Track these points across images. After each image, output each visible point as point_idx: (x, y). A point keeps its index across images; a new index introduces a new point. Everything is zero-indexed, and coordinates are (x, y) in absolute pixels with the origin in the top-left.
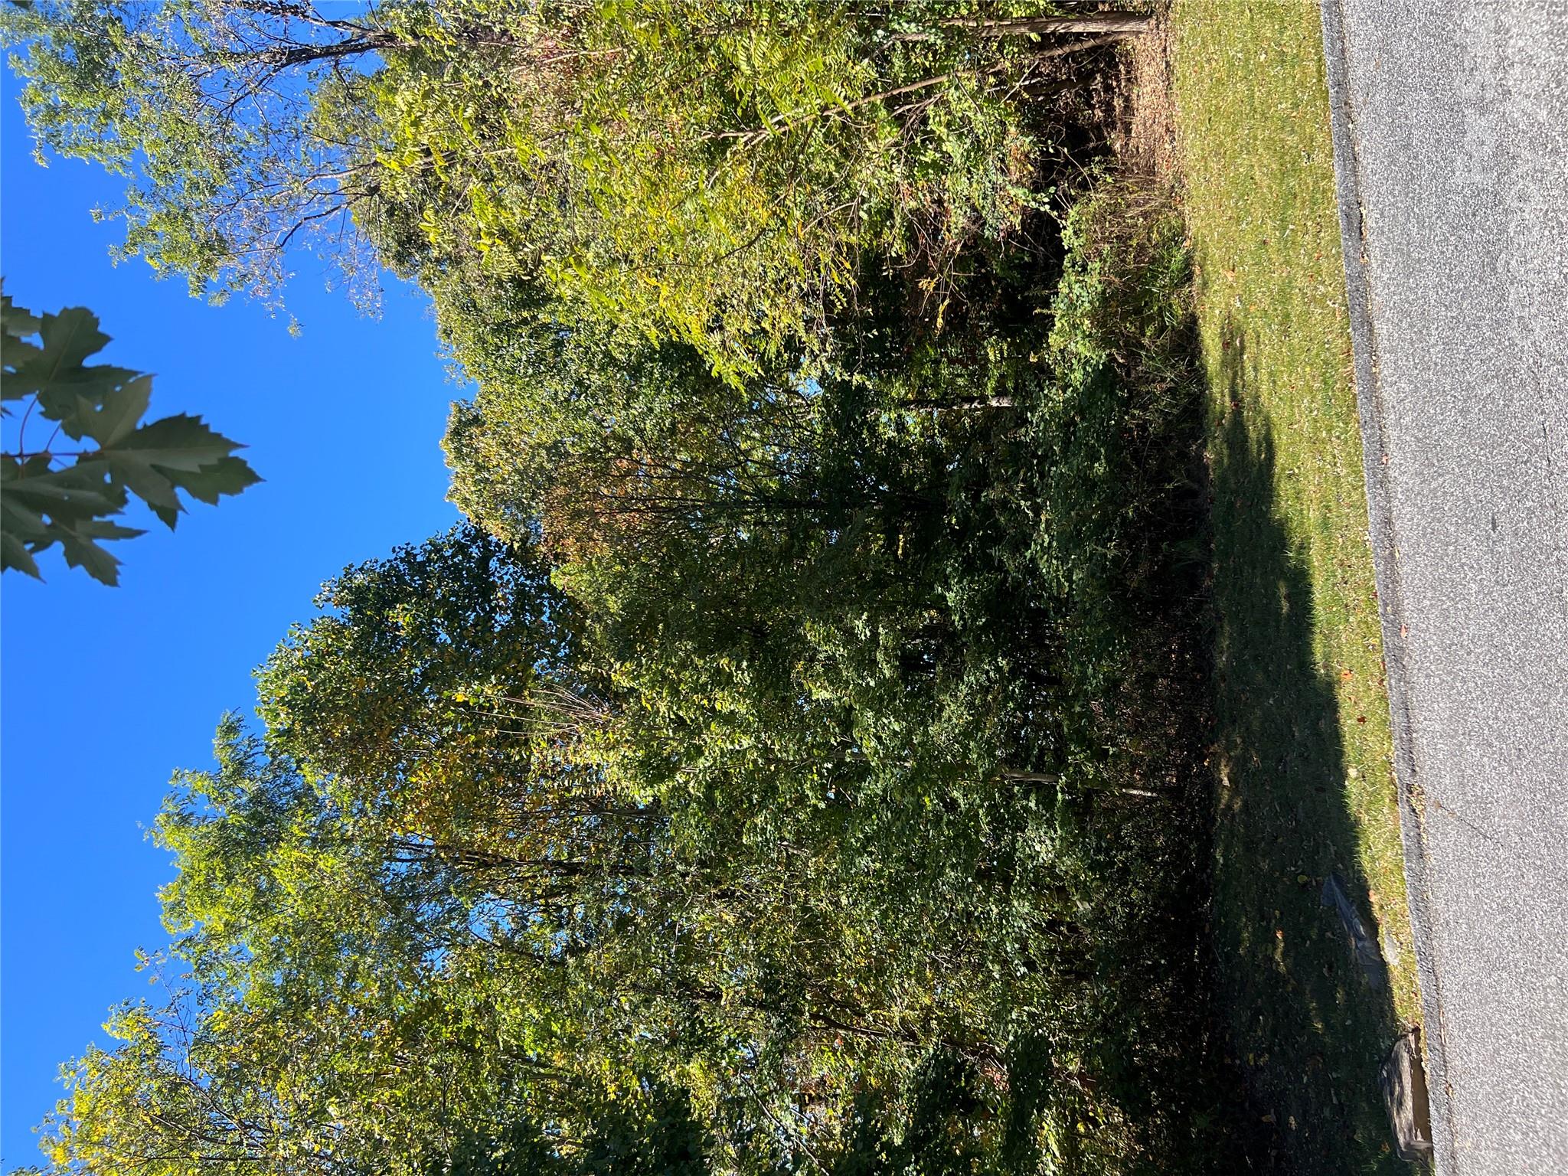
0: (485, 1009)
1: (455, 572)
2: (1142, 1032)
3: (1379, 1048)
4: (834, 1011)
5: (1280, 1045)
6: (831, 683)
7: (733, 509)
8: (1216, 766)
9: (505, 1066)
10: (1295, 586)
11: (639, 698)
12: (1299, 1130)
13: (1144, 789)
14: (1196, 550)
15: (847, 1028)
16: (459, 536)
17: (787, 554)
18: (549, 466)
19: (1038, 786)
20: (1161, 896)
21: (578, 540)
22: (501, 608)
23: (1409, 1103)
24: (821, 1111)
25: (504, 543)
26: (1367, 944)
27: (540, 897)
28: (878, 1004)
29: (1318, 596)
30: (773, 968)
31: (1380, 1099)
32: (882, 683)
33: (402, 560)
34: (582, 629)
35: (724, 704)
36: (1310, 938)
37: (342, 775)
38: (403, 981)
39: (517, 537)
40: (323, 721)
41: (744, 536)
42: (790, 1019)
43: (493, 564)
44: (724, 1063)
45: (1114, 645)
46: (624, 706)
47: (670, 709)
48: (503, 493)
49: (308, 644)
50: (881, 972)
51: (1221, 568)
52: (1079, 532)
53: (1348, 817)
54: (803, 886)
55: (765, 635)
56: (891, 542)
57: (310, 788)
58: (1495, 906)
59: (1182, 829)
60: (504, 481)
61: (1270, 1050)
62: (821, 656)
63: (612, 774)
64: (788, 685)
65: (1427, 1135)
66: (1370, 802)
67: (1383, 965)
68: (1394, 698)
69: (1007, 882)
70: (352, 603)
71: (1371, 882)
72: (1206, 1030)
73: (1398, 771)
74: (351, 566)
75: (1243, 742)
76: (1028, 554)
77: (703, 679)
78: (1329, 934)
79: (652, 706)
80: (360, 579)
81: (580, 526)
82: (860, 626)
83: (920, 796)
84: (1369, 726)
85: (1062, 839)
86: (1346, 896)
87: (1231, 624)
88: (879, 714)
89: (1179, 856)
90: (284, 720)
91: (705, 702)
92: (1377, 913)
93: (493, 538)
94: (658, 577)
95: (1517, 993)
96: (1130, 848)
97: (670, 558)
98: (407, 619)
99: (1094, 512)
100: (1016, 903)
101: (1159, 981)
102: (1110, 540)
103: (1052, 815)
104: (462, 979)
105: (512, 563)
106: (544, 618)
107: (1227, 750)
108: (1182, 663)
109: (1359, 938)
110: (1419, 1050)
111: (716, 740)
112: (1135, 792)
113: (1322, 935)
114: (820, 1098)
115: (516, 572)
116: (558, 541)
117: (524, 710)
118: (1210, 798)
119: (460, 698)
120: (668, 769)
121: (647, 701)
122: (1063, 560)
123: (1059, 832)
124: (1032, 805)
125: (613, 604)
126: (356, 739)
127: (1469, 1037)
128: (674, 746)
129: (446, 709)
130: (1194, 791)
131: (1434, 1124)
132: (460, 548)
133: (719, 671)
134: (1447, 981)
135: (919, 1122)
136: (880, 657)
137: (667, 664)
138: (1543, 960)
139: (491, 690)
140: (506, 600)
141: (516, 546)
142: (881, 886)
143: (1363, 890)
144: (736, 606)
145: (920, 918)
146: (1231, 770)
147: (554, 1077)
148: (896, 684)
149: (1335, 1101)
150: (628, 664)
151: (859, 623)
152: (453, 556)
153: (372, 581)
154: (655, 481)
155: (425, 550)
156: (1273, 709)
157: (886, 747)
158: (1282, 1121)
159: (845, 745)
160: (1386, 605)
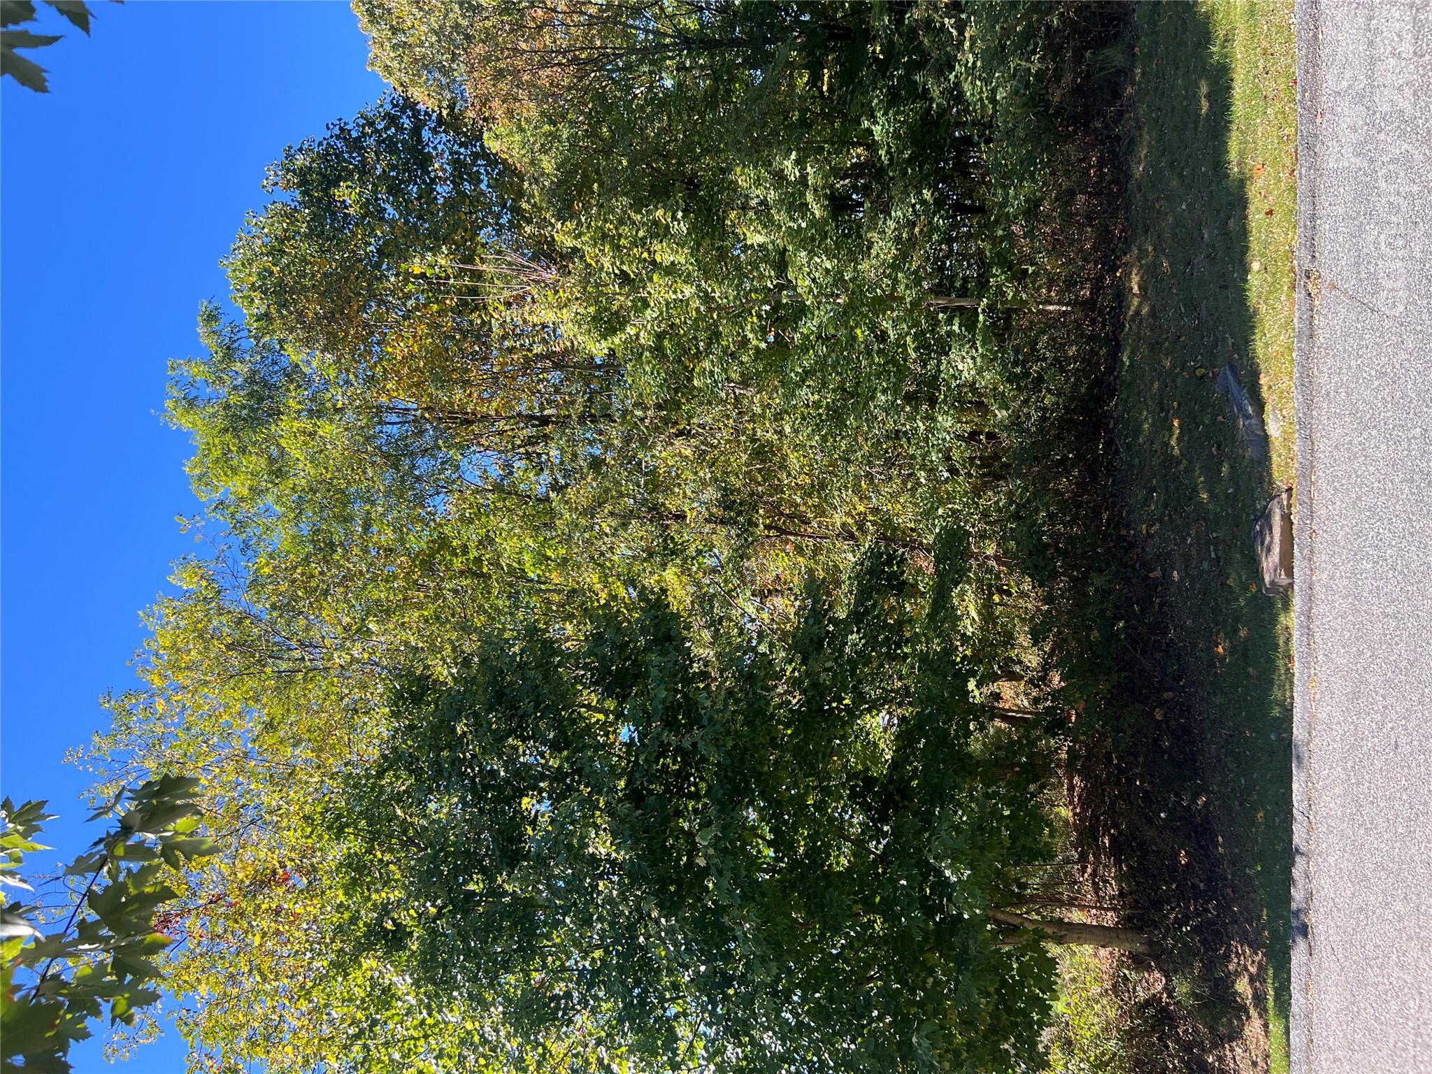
0: (487, 541)
1: (390, 145)
2: (1051, 516)
3: (1255, 509)
4: (784, 523)
5: (1170, 515)
6: (765, 227)
7: (653, 53)
8: (1128, 275)
9: (511, 585)
10: (1217, 83)
11: (582, 258)
12: (1182, 579)
13: (1059, 303)
14: (1120, 56)
15: (796, 535)
16: (388, 107)
17: (711, 100)
18: (465, 23)
19: (961, 309)
20: (1072, 399)
21: (503, 102)
22: (440, 178)
23: (1276, 549)
24: (779, 602)
25: (433, 111)
26: (1253, 421)
27: (519, 447)
28: (823, 513)
29: (1238, 91)
30: (727, 491)
31: (1252, 549)
32: (813, 223)
33: (338, 137)
34: (521, 194)
35: (664, 254)
36: (1203, 424)
37: (322, 352)
38: (412, 523)
39: (445, 104)
40: (295, 302)
41: (669, 83)
42: (746, 530)
43: (426, 134)
44: (694, 569)
45: (1036, 164)
46: (571, 265)
47: (613, 264)
48: (424, 57)
49: (266, 230)
50: (823, 486)
51: (1143, 74)
52: (1003, 47)
53: (1247, 309)
54: (752, 420)
55: (697, 186)
56: (816, 79)
57: (297, 366)
58: (1373, 373)
59: (1092, 338)
60: (421, 45)
61: (1160, 520)
62: (753, 203)
63: (567, 330)
64: (724, 235)
65: (1290, 574)
66: (1270, 292)
67: (1266, 437)
68: (1302, 186)
69: (933, 402)
70: (299, 185)
71: (1262, 367)
72: (1107, 509)
73: (1299, 259)
74: (290, 147)
75: (1155, 249)
76: (952, 77)
77: (641, 234)
78: (1220, 418)
79: (597, 262)
80: (300, 160)
81: (504, 86)
82: (789, 166)
83: (852, 328)
84: (1276, 218)
85: (983, 356)
86: (1239, 382)
87: (1149, 132)
88: (812, 254)
89: (1089, 361)
90: (259, 306)
91: (645, 255)
92: (1265, 393)
93: (421, 107)
94: (587, 135)
95: (1383, 447)
96: (1044, 359)
97: (597, 112)
98: (353, 197)
99: (1019, 22)
100: (940, 419)
101: (1067, 473)
102: (1034, 53)
103: (974, 336)
104: (462, 519)
105: (444, 131)
106: (483, 186)
107: (1139, 259)
108: (1101, 176)
109: (1247, 417)
110: (1289, 506)
111: (658, 290)
112: (1051, 308)
113: (1214, 421)
114: (777, 590)
115: (449, 141)
116: (484, 105)
117: (478, 276)
118: (1120, 306)
119: (417, 271)
120: (619, 322)
121: (591, 258)
122: (987, 82)
123: (980, 350)
124: (956, 328)
125: (548, 164)
126: (331, 317)
127: (1336, 489)
128: (623, 300)
129: (406, 281)
130: (1105, 301)
131: (1296, 563)
132: (392, 120)
133: (656, 223)
134: (1322, 445)
135: (859, 602)
136: (809, 197)
137: (606, 221)
138: (1411, 416)
139: (444, 260)
140: (444, 170)
141: (445, 113)
142: (820, 415)
143: (1255, 374)
144: (666, 157)
145: (855, 440)
146: (1141, 278)
147: (554, 591)
148: (826, 223)
149: (1213, 555)
150: (568, 223)
151: (788, 164)
152: (386, 128)
153: (313, 161)
154: (573, 30)
155: (358, 125)
156: (1186, 213)
157: (820, 286)
158: (1166, 576)
159: (780, 287)
160: (1305, 91)
